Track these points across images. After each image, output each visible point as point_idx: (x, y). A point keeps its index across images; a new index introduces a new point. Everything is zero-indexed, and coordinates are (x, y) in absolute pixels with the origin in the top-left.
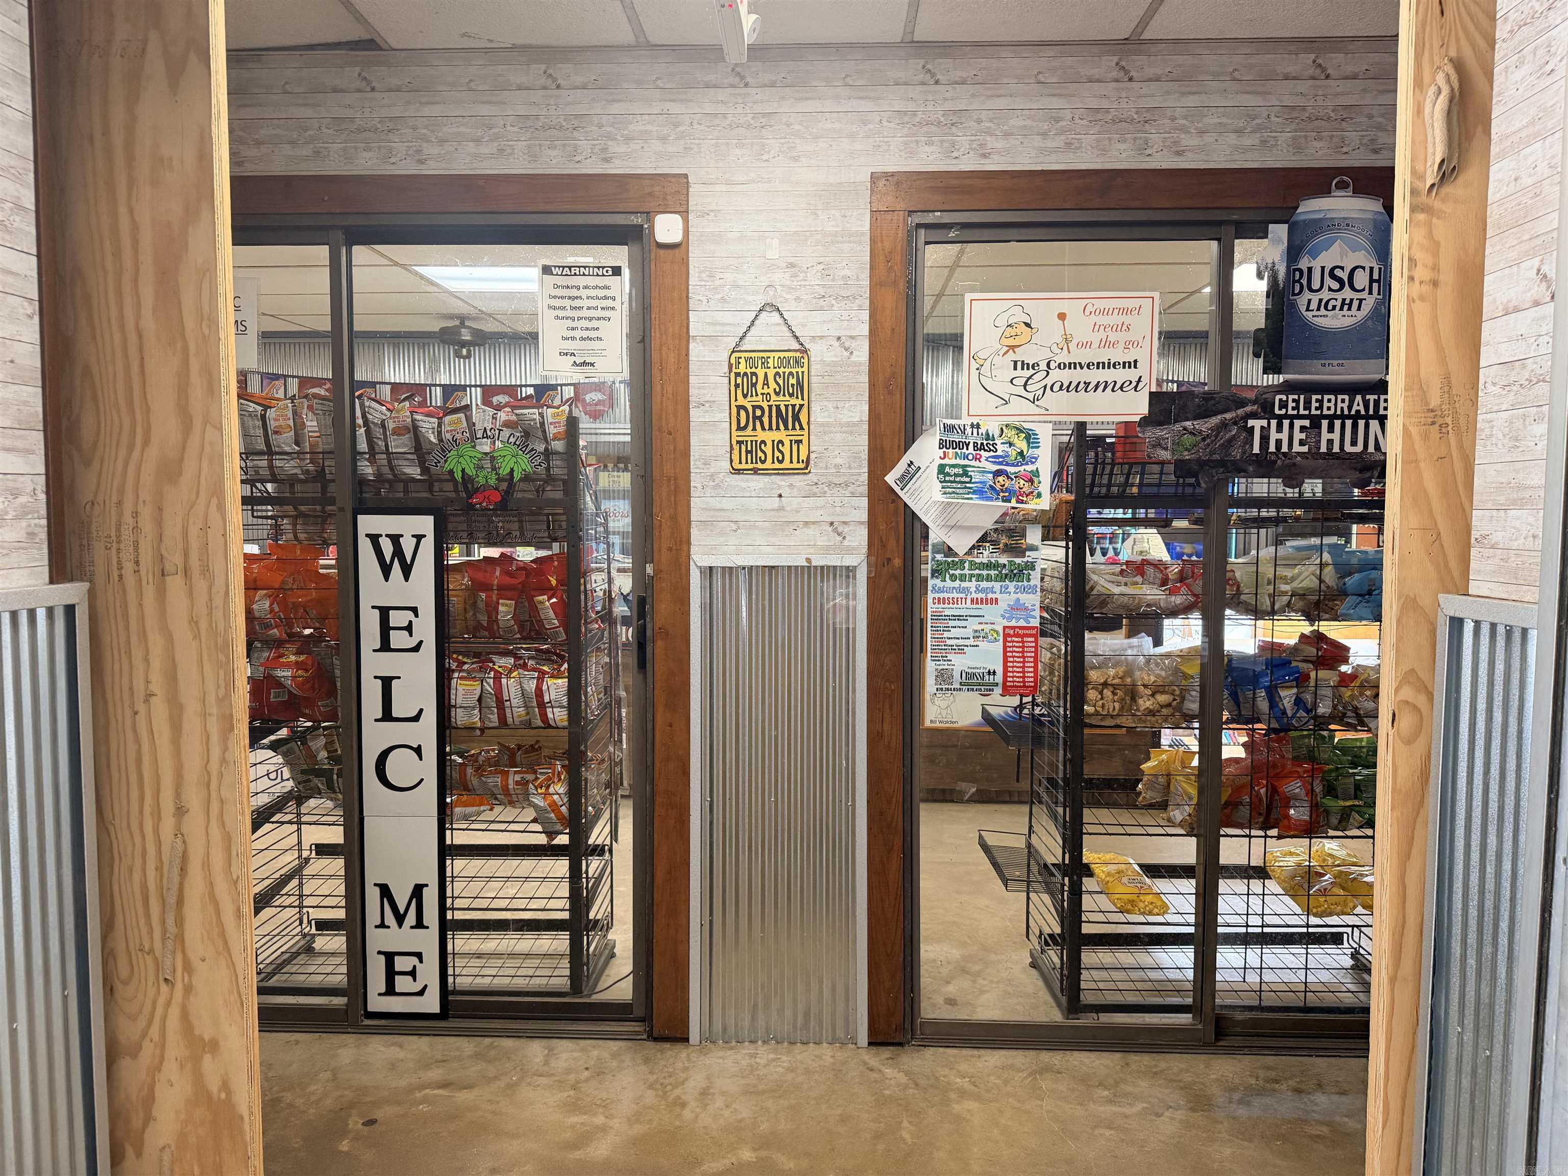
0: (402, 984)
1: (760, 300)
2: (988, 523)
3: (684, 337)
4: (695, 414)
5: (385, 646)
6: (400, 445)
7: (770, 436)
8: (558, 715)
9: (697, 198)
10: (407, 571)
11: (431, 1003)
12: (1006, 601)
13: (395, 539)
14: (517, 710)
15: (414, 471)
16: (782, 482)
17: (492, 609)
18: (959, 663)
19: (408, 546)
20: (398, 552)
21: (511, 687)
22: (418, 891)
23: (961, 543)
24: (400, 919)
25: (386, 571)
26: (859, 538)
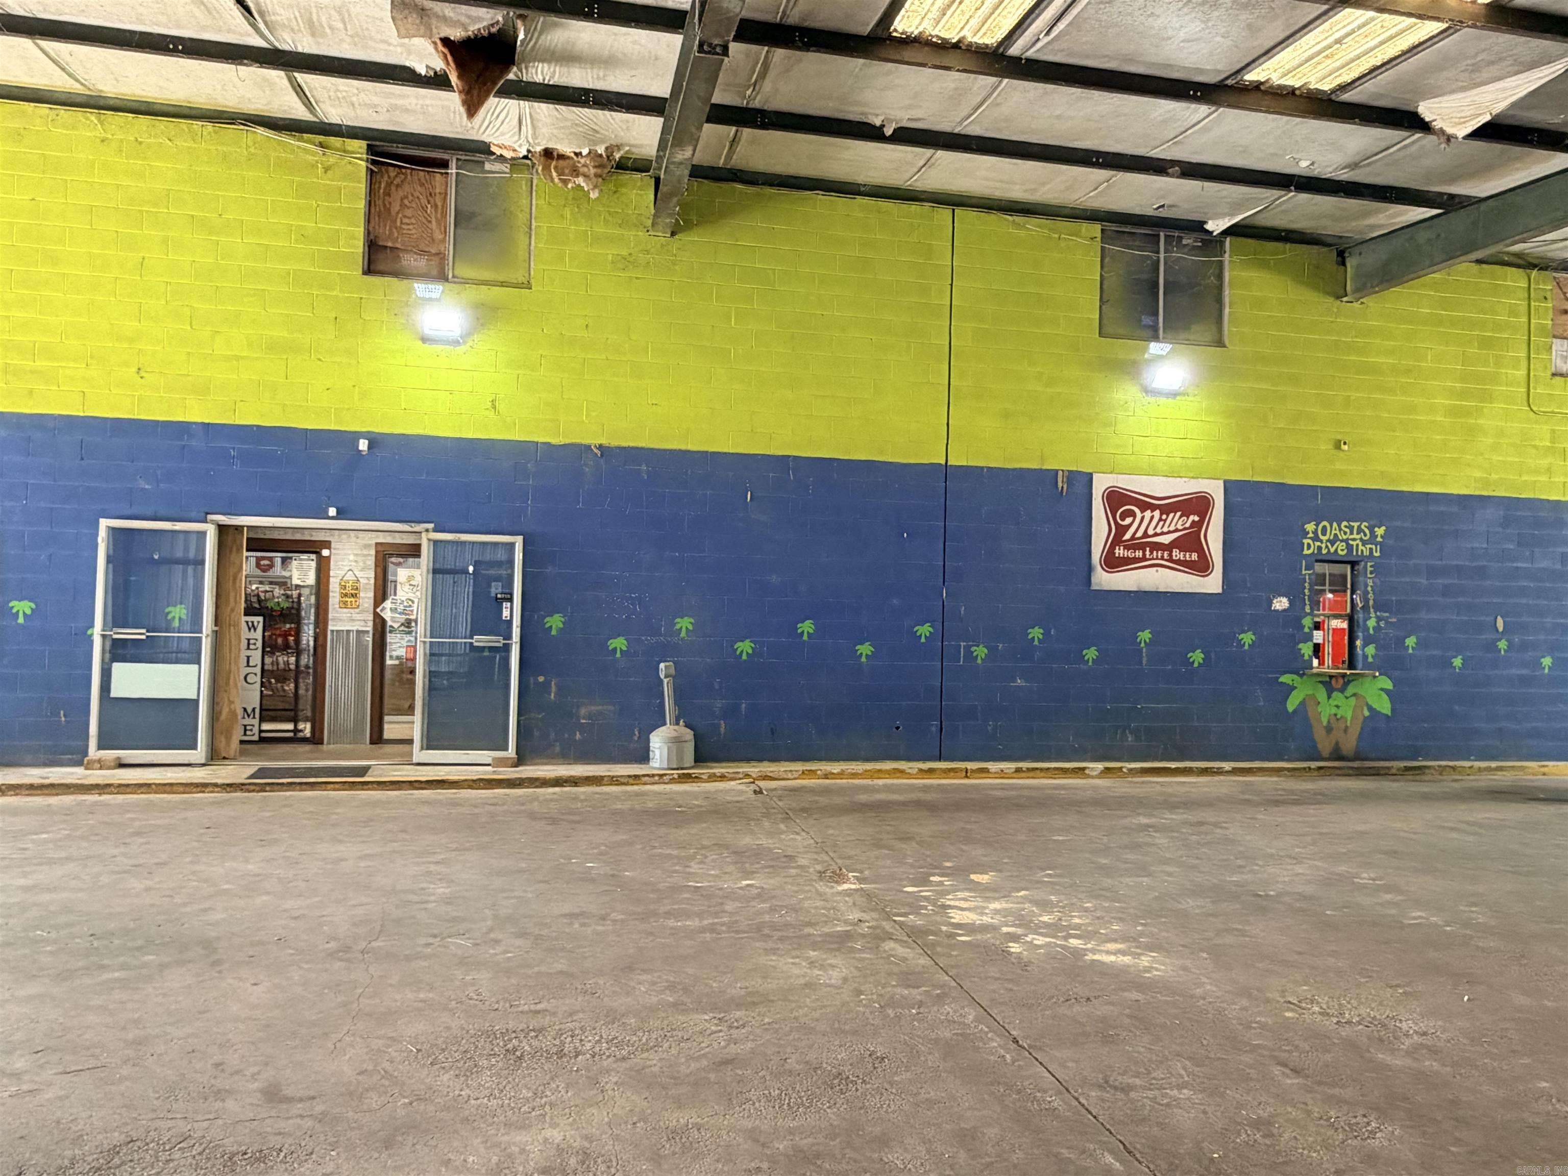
0: (248, 733)
1: (347, 568)
2: (403, 621)
3: (329, 576)
4: (331, 594)
5: (248, 648)
6: (254, 599)
7: (349, 600)
8: (292, 667)
9: (333, 545)
10: (255, 630)
11: (256, 738)
12: (407, 639)
13: (253, 622)
14: (282, 666)
15: (257, 606)
16: (352, 611)
17: (276, 640)
18: (395, 654)
19: (256, 624)
20: (253, 625)
21: (280, 659)
22: (254, 710)
23: (396, 625)
24: (249, 716)
25: (250, 629)
26: (371, 624)
